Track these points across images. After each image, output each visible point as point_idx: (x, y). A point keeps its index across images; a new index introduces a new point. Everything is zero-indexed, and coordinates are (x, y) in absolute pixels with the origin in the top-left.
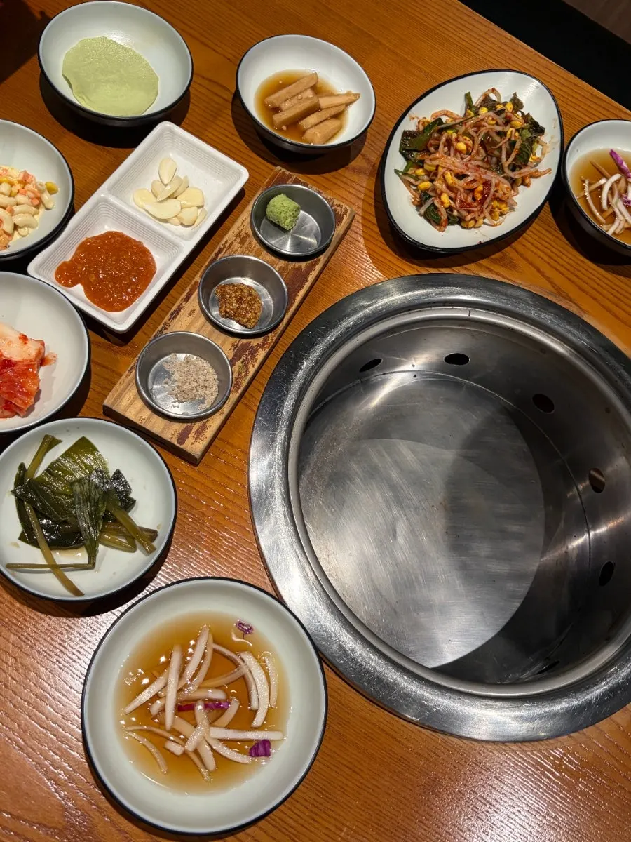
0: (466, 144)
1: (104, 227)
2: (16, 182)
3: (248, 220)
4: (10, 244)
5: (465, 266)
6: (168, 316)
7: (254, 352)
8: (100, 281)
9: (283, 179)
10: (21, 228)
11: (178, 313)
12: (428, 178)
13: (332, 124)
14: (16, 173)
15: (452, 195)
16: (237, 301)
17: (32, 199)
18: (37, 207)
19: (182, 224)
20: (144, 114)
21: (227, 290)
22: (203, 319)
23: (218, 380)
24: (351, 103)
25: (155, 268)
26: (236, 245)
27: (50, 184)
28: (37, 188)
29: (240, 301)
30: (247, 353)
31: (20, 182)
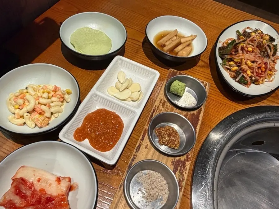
0: (251, 48)
1: (96, 107)
2: (51, 92)
3: (163, 94)
4: (50, 122)
5: (262, 101)
6: (135, 150)
7: (184, 165)
8: (97, 136)
9: (174, 74)
10: (55, 113)
11: (140, 148)
12: (236, 65)
13: (188, 49)
14: (51, 87)
15: (252, 71)
16: (168, 136)
17: (60, 98)
18: (62, 102)
19: (132, 100)
20: (108, 53)
21: (161, 130)
22: (153, 149)
23: (167, 183)
24: (193, 39)
25: (123, 124)
26: (161, 107)
27: (68, 90)
28: (62, 93)
29: (169, 136)
30: (180, 165)
31: (53, 91)
